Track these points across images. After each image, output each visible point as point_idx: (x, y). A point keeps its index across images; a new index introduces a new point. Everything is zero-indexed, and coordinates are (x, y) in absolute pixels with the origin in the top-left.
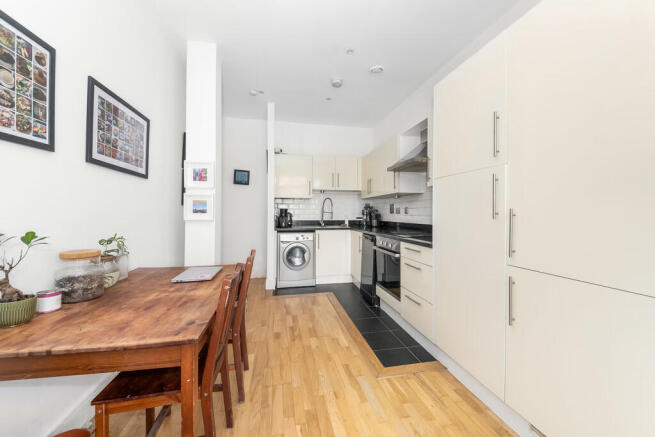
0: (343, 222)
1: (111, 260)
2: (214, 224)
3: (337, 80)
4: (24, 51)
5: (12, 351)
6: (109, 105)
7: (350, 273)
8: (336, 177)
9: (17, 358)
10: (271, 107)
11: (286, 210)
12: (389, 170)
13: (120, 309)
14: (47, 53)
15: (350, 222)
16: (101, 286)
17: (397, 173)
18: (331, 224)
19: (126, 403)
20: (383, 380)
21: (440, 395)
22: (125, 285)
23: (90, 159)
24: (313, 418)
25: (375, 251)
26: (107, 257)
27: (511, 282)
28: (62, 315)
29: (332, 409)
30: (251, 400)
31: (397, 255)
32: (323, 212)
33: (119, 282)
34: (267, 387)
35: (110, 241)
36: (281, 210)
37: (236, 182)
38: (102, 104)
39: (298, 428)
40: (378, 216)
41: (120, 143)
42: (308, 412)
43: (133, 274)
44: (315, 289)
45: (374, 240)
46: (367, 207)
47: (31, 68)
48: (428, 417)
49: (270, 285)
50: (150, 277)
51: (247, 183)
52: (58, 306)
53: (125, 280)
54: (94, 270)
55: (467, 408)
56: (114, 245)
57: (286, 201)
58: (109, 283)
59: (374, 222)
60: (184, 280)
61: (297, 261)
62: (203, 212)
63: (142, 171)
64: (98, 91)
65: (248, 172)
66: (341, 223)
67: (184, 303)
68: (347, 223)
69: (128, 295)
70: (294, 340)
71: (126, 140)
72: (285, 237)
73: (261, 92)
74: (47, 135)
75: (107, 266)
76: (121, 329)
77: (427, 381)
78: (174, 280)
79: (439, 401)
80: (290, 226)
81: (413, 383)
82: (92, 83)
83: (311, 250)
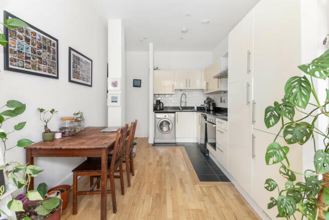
0: (193, 108)
1: (78, 122)
2: (120, 108)
3: (184, 29)
4: (49, 44)
5: (50, 147)
6: (76, 57)
7: (196, 137)
8: (188, 82)
9: (52, 149)
10: (151, 45)
11: (159, 101)
12: (215, 77)
13: (82, 139)
14: (55, 42)
15: (197, 108)
16: (75, 131)
17: (219, 79)
18: (186, 109)
19: (83, 173)
20: (198, 187)
21: (224, 195)
22: (83, 132)
23: (70, 81)
24: (159, 196)
25: (206, 124)
26: (77, 120)
27: (253, 137)
28: (62, 140)
29: (168, 194)
30: (133, 187)
31: (214, 126)
32: (181, 102)
33: (81, 131)
34: (141, 183)
35: (77, 114)
36: (157, 101)
37: (134, 86)
38: (74, 57)
39: (151, 198)
40: (214, 104)
41: (81, 73)
42: (157, 194)
43: (86, 129)
44: (175, 144)
45: (206, 118)
46: (208, 99)
47: (51, 49)
48: (214, 202)
49: (151, 141)
50: (93, 130)
51: (140, 86)
52: (60, 137)
53: (83, 131)
54: (72, 125)
55: (236, 202)
56: (79, 116)
57: (160, 96)
58: (78, 131)
59: (211, 108)
60: (106, 131)
61: (165, 129)
62: (116, 102)
63: (90, 84)
64: (72, 52)
65: (141, 80)
66: (192, 108)
67: (104, 138)
68: (196, 108)
69: (85, 135)
70: (158, 166)
71: (83, 71)
72: (159, 115)
73: (145, 39)
74: (56, 73)
75: (76, 124)
76: (82, 144)
77: (221, 190)
78: (102, 131)
79: (223, 198)
80: (162, 109)
81: (213, 190)
82: (70, 49)
83: (173, 123)
